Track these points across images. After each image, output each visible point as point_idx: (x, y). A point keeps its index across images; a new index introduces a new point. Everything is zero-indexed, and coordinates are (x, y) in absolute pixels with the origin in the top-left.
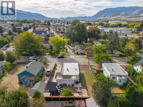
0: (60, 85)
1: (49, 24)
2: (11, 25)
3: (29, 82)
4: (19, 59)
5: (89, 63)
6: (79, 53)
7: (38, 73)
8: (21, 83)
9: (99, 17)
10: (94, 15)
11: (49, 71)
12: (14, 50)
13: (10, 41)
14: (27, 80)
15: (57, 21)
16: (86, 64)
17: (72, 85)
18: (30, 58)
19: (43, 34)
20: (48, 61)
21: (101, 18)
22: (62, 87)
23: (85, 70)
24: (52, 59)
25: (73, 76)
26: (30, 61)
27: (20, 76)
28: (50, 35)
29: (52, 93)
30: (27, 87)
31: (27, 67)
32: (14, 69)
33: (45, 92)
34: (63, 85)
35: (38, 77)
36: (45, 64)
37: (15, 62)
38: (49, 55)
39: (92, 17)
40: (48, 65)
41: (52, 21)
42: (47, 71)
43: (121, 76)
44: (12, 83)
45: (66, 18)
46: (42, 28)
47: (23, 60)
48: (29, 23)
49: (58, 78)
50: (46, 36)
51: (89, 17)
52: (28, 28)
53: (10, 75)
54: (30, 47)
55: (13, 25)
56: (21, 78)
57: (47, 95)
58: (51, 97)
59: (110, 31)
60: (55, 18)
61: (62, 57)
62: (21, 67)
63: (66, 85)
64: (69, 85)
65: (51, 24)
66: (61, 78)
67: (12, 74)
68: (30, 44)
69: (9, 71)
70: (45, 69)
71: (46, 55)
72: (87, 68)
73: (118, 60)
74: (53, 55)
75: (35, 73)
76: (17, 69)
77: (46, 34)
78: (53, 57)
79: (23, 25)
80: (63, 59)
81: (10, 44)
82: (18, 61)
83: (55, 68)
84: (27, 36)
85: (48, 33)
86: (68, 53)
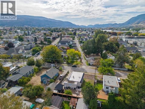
0: (66, 87)
1: (75, 34)
2: (44, 34)
3: (46, 82)
4: (44, 65)
5: (95, 74)
6: (91, 64)
7: (54, 77)
8: (42, 82)
9: (132, 24)
10: (125, 22)
11: (61, 77)
12: (41, 58)
13: (40, 50)
14: (46, 80)
15: (84, 29)
16: (92, 74)
17: (74, 88)
18: (51, 65)
19: (67, 44)
20: (64, 68)
21: (134, 25)
22: (67, 89)
23: (89, 79)
24: (68, 67)
25: (75, 82)
26: (51, 67)
27: (42, 77)
28: (72, 46)
29: (59, 91)
30: (45, 85)
31: (47, 72)
32: (40, 72)
33: (55, 90)
34: (68, 88)
35: (52, 80)
36: (61, 70)
37: (41, 67)
38: (66, 63)
39: (123, 24)
40: (63, 71)
41: (79, 30)
42: (60, 76)
43: (113, 87)
44: (37, 81)
45: (95, 25)
46: (67, 38)
47: (47, 66)
48: (59, 32)
49: (65, 82)
50: (69, 46)
51: (120, 24)
52: (57, 37)
53: (36, 76)
54: (52, 57)
55: (45, 34)
56: (42, 79)
57: (56, 92)
58: (57, 93)
59: (134, 43)
60: (83, 26)
61: (75, 66)
62: (44, 71)
63: (70, 88)
64: (72, 88)
65: (78, 32)
66: (67, 82)
67: (38, 76)
68: (52, 55)
69: (37, 73)
70: (60, 74)
71: (64, 63)
72: (91, 78)
73: (124, 74)
74: (68, 64)
75: (51, 76)
76: (42, 72)
77: (69, 44)
78: (69, 66)
79: (53, 34)
80: (76, 68)
81: (40, 52)
82: (43, 66)
83: (67, 75)
84: (51, 49)
85: (71, 43)
86: (81, 63)
